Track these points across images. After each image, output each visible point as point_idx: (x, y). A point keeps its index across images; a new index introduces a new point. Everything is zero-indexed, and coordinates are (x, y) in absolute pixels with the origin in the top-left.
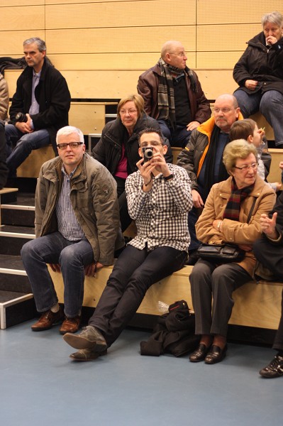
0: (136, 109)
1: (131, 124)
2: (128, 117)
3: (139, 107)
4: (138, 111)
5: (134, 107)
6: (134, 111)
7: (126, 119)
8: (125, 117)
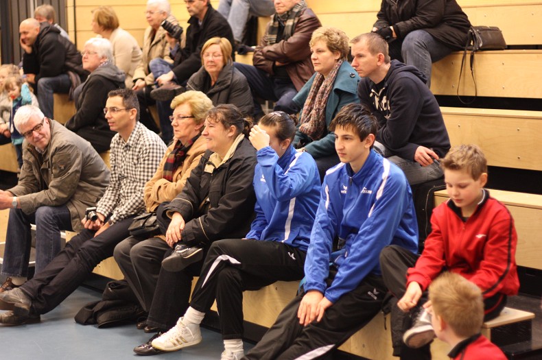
0: (221, 54)
1: (214, 69)
2: (212, 62)
3: (225, 53)
4: (223, 55)
5: (219, 51)
6: (219, 55)
7: (210, 64)
8: (208, 62)
